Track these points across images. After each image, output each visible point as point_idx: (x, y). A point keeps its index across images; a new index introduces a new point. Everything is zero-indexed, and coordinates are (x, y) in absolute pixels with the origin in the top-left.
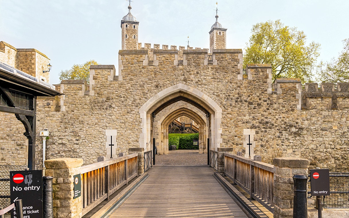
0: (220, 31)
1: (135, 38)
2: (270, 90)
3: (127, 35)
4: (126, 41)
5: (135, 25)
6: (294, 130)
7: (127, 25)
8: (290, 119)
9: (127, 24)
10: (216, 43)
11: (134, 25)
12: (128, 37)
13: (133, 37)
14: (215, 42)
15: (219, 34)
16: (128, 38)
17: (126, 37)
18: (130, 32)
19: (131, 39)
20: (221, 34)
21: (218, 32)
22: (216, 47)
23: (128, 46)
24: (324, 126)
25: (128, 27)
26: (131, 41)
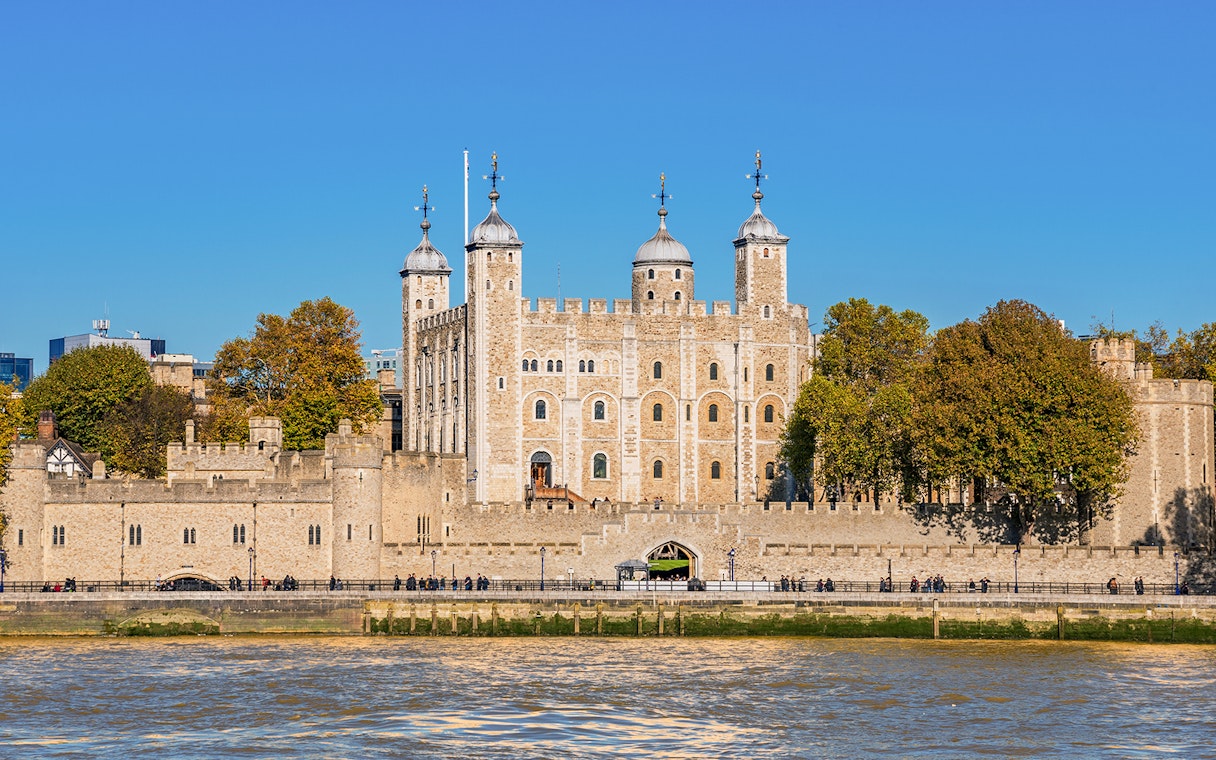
0: (766, 246)
1: (511, 289)
2: (739, 541)
3: (492, 283)
4: (487, 299)
5: (512, 252)
6: (757, 570)
7: (489, 254)
8: (755, 562)
9: (491, 251)
10: (753, 282)
11: (508, 252)
12: (492, 286)
13: (507, 286)
14: (750, 282)
15: (762, 256)
16: (492, 289)
17: (488, 288)
18: (500, 272)
19: (500, 292)
20: (770, 255)
21: (761, 249)
22: (753, 295)
23: (493, 312)
24: (779, 568)
25: (493, 257)
26: (501, 299)
